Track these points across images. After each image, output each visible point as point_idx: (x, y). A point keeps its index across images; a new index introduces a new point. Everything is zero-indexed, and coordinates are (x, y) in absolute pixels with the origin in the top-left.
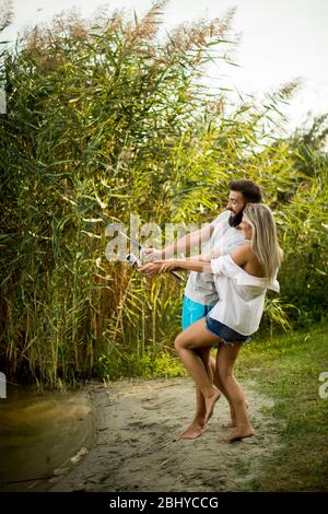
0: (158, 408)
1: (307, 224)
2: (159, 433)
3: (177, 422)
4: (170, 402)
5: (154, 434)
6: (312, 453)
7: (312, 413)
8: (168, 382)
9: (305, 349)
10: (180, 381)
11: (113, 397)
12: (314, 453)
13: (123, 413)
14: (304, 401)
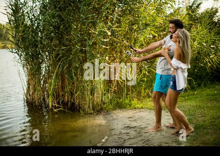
0: (135, 120)
1: (196, 43)
2: (138, 130)
3: (146, 126)
4: (141, 118)
5: (136, 131)
6: (207, 136)
7: (204, 121)
8: (138, 111)
9: (196, 97)
10: (143, 110)
11: (115, 117)
12: (209, 137)
13: (120, 123)
14: (200, 117)
